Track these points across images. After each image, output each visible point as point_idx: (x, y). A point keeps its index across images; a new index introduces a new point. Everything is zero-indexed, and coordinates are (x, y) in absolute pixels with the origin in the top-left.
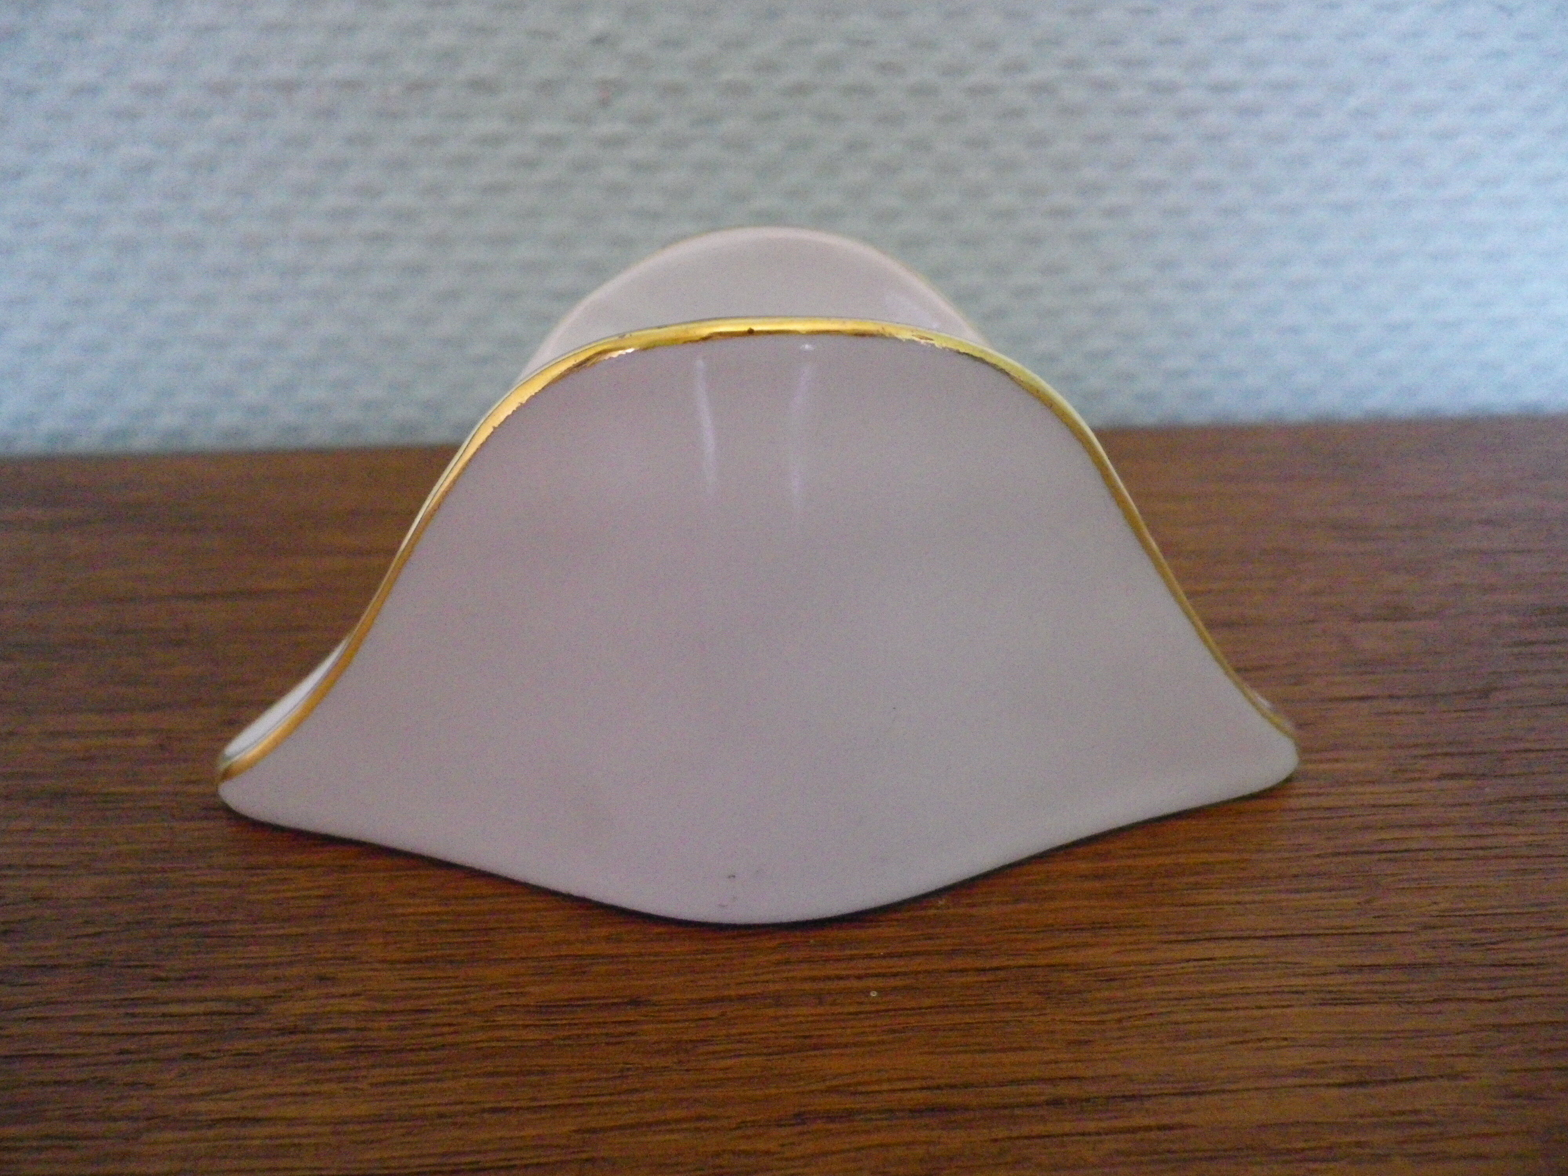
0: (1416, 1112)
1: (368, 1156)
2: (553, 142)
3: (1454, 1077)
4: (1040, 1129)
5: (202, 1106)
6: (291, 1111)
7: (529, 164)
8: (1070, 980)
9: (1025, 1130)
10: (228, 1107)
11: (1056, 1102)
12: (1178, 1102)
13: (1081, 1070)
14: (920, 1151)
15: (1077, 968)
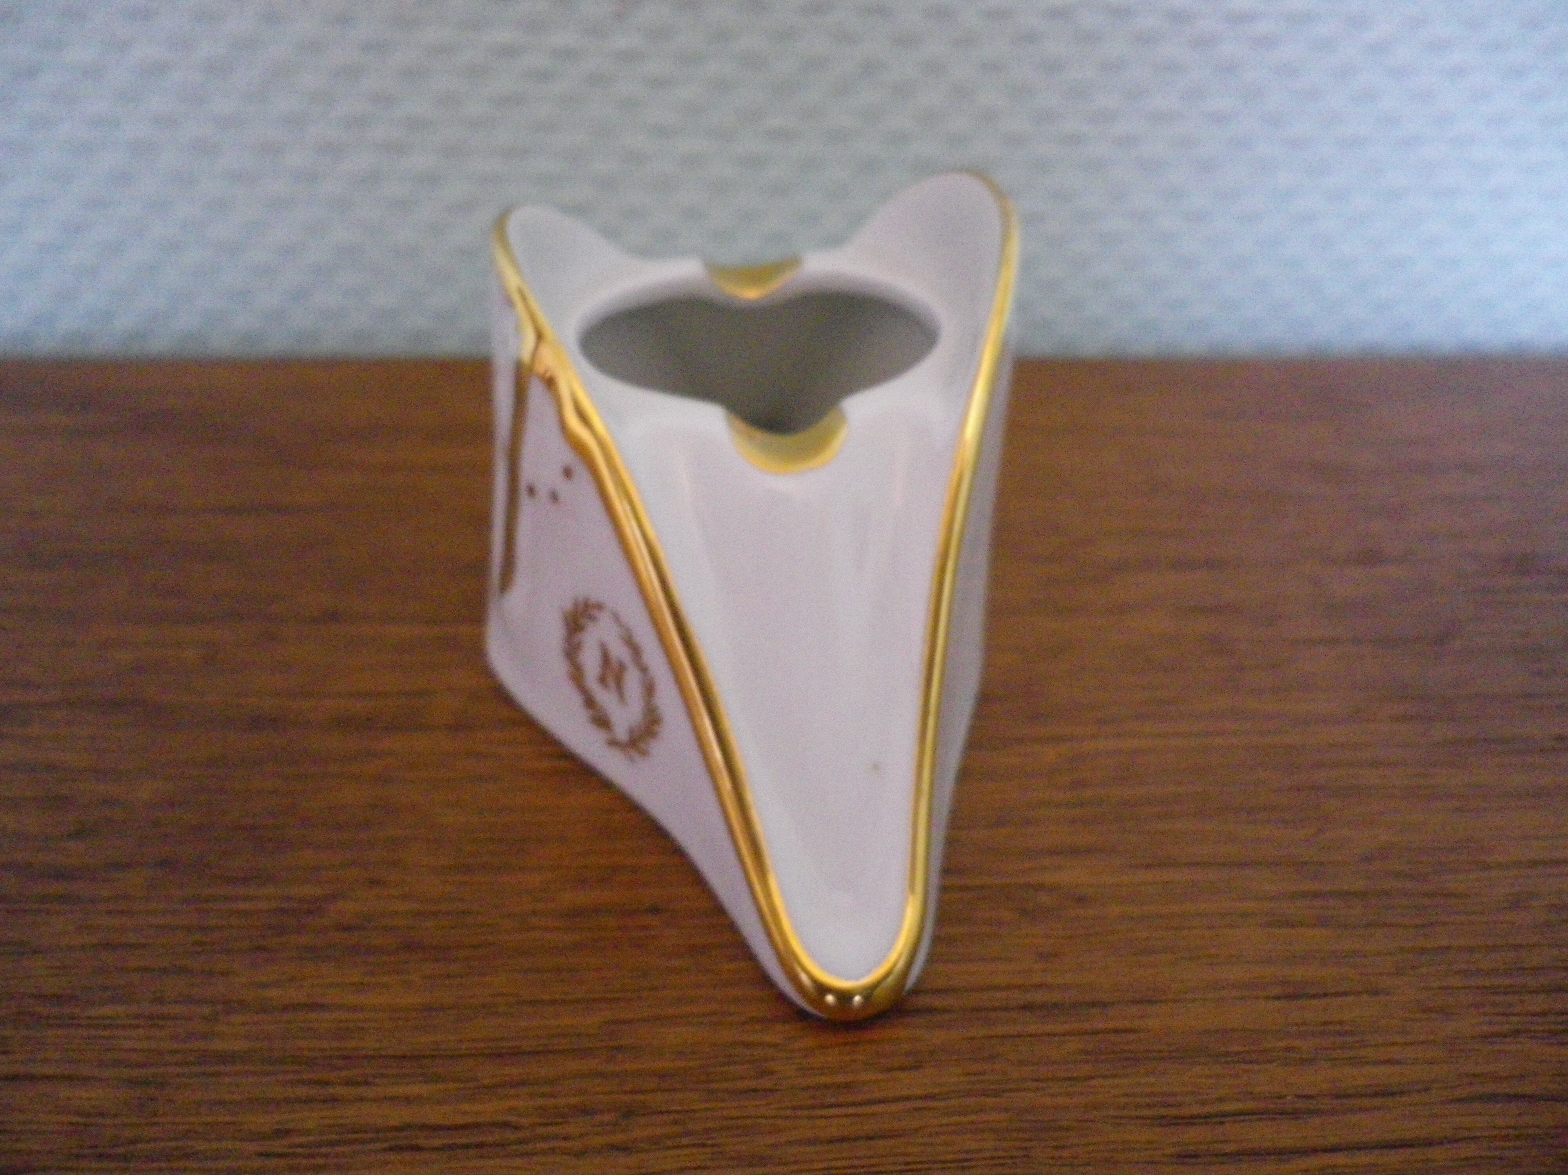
0: (1341, 1023)
1: (423, 1039)
2: (567, 54)
3: (1376, 993)
4: (1012, 1029)
5: (274, 993)
6: (351, 999)
7: (543, 76)
8: (1044, 899)
9: (1000, 1030)
10: (294, 994)
11: (1026, 1007)
12: (1134, 1010)
13: (1050, 979)
14: (906, 1047)
15: (1054, 889)
